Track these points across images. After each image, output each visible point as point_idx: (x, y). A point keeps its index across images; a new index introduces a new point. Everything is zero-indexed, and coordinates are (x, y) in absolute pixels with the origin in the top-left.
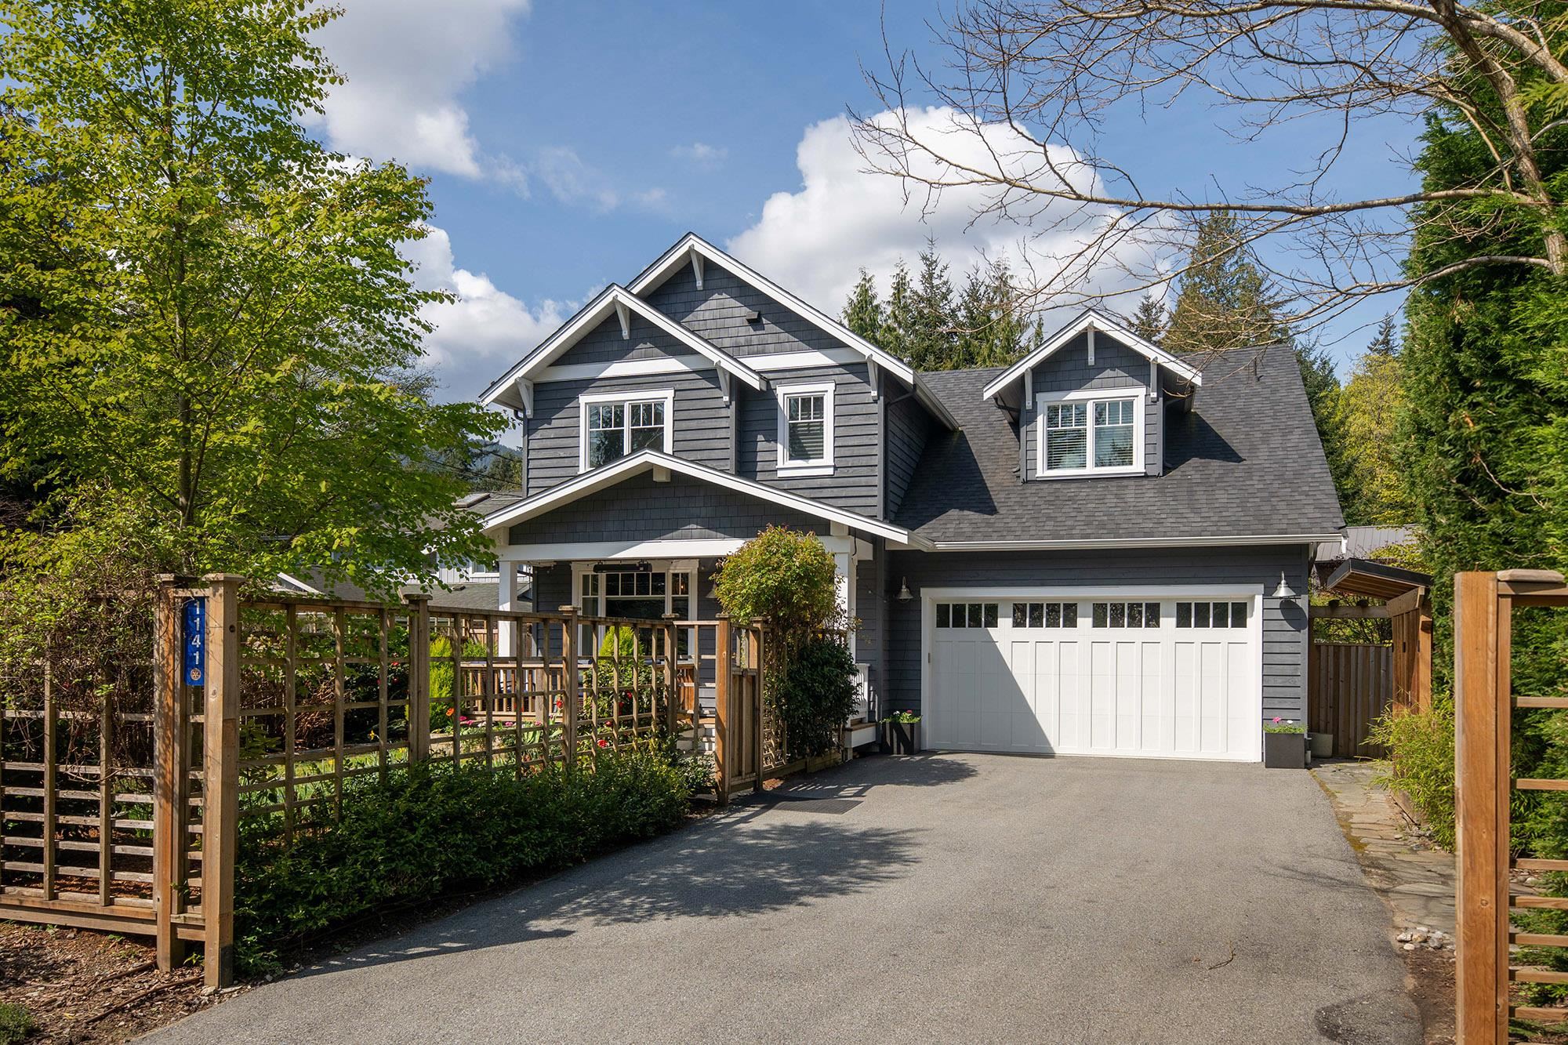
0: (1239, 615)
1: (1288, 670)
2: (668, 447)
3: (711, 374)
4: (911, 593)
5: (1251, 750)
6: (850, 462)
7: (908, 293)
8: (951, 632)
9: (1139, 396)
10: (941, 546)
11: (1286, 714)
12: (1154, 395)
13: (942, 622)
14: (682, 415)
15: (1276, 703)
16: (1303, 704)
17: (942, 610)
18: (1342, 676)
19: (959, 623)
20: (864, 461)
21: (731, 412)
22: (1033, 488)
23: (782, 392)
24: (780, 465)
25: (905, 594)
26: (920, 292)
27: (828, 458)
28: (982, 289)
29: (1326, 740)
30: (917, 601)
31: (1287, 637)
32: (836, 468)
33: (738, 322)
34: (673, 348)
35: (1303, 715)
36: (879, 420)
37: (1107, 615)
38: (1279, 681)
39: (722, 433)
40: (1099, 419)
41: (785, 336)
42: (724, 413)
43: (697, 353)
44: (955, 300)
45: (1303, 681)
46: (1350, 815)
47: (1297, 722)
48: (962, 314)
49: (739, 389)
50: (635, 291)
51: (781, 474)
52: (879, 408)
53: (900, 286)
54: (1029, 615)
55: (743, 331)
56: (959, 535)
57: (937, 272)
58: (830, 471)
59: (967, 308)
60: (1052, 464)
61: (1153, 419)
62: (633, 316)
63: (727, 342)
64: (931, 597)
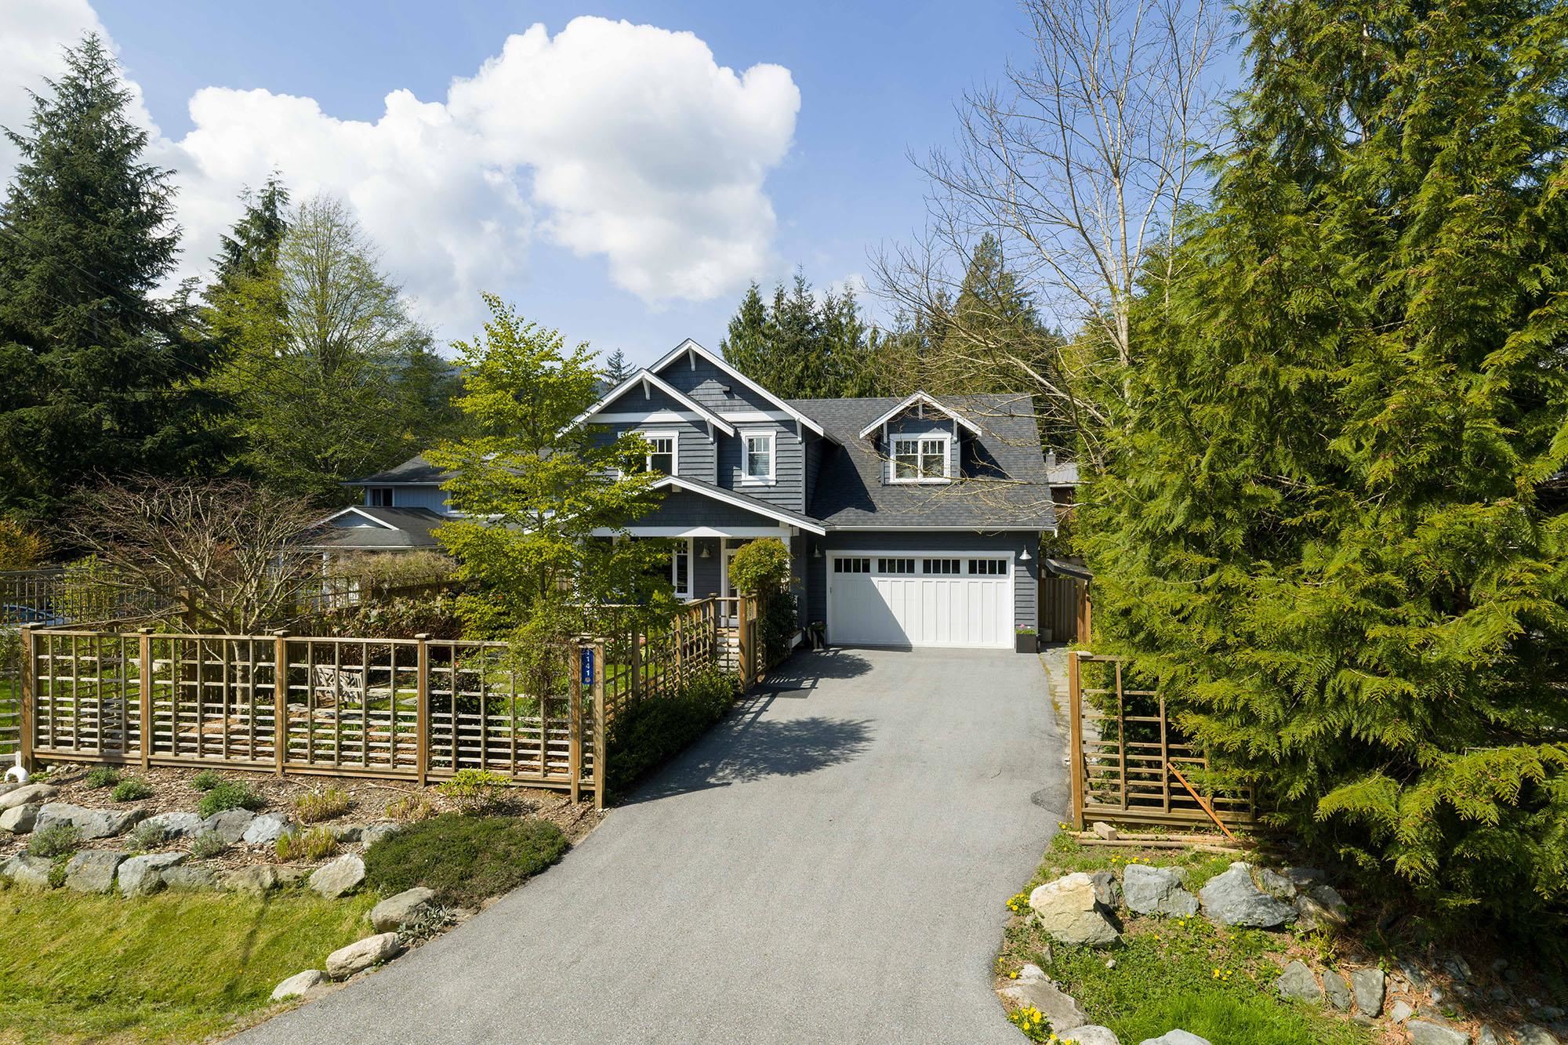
0: (1002, 568)
1: (1028, 598)
2: (675, 471)
3: (701, 425)
4: (820, 553)
5: (1009, 642)
6: (786, 478)
7: (785, 301)
8: (843, 574)
9: (948, 438)
10: (838, 528)
11: (1027, 622)
12: (955, 439)
13: (838, 569)
14: (682, 448)
15: (1022, 616)
16: (1036, 617)
17: (838, 562)
18: (1057, 596)
19: (847, 570)
20: (793, 478)
21: (715, 447)
22: (888, 490)
23: (745, 435)
24: (743, 478)
25: (817, 554)
26: (794, 301)
27: (772, 476)
28: (835, 302)
29: (1049, 632)
30: (824, 557)
31: (1027, 580)
32: (777, 482)
33: (717, 392)
34: (679, 407)
35: (1036, 622)
36: (802, 454)
37: (932, 567)
38: (1023, 604)
39: (709, 460)
40: (925, 450)
41: (745, 402)
42: (710, 447)
43: (691, 410)
44: (817, 307)
45: (1035, 604)
46: (1055, 686)
47: (1033, 628)
48: (822, 317)
49: (719, 434)
50: (654, 371)
51: (743, 484)
52: (802, 447)
53: (779, 298)
54: (886, 567)
55: (720, 397)
56: (848, 521)
57: (805, 288)
58: (774, 483)
59: (825, 314)
60: (900, 475)
61: (954, 452)
62: (652, 387)
63: (710, 404)
64: (831, 555)
